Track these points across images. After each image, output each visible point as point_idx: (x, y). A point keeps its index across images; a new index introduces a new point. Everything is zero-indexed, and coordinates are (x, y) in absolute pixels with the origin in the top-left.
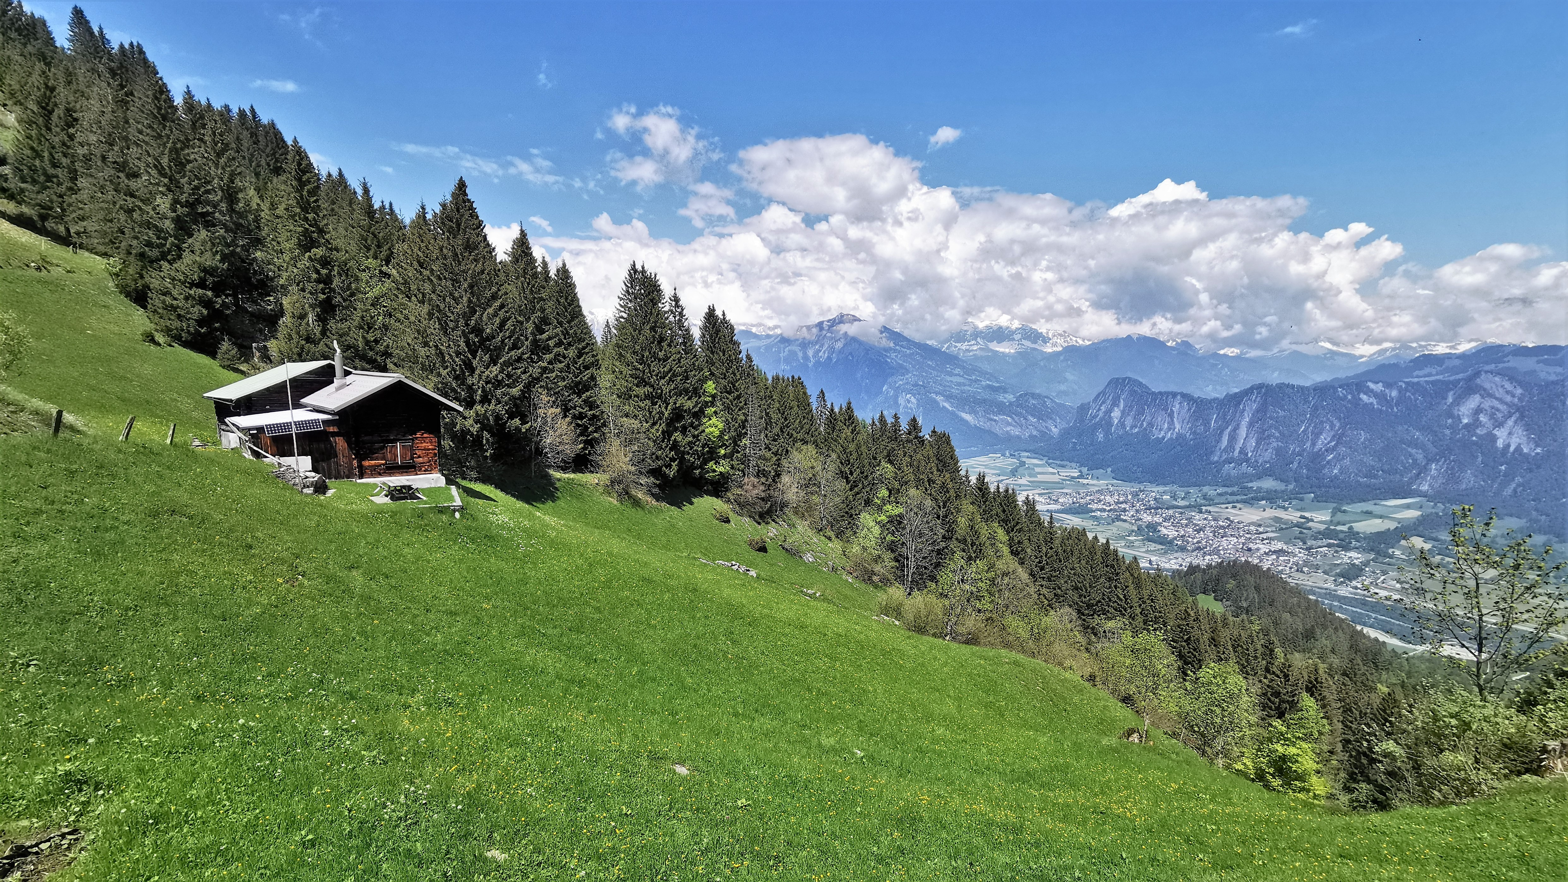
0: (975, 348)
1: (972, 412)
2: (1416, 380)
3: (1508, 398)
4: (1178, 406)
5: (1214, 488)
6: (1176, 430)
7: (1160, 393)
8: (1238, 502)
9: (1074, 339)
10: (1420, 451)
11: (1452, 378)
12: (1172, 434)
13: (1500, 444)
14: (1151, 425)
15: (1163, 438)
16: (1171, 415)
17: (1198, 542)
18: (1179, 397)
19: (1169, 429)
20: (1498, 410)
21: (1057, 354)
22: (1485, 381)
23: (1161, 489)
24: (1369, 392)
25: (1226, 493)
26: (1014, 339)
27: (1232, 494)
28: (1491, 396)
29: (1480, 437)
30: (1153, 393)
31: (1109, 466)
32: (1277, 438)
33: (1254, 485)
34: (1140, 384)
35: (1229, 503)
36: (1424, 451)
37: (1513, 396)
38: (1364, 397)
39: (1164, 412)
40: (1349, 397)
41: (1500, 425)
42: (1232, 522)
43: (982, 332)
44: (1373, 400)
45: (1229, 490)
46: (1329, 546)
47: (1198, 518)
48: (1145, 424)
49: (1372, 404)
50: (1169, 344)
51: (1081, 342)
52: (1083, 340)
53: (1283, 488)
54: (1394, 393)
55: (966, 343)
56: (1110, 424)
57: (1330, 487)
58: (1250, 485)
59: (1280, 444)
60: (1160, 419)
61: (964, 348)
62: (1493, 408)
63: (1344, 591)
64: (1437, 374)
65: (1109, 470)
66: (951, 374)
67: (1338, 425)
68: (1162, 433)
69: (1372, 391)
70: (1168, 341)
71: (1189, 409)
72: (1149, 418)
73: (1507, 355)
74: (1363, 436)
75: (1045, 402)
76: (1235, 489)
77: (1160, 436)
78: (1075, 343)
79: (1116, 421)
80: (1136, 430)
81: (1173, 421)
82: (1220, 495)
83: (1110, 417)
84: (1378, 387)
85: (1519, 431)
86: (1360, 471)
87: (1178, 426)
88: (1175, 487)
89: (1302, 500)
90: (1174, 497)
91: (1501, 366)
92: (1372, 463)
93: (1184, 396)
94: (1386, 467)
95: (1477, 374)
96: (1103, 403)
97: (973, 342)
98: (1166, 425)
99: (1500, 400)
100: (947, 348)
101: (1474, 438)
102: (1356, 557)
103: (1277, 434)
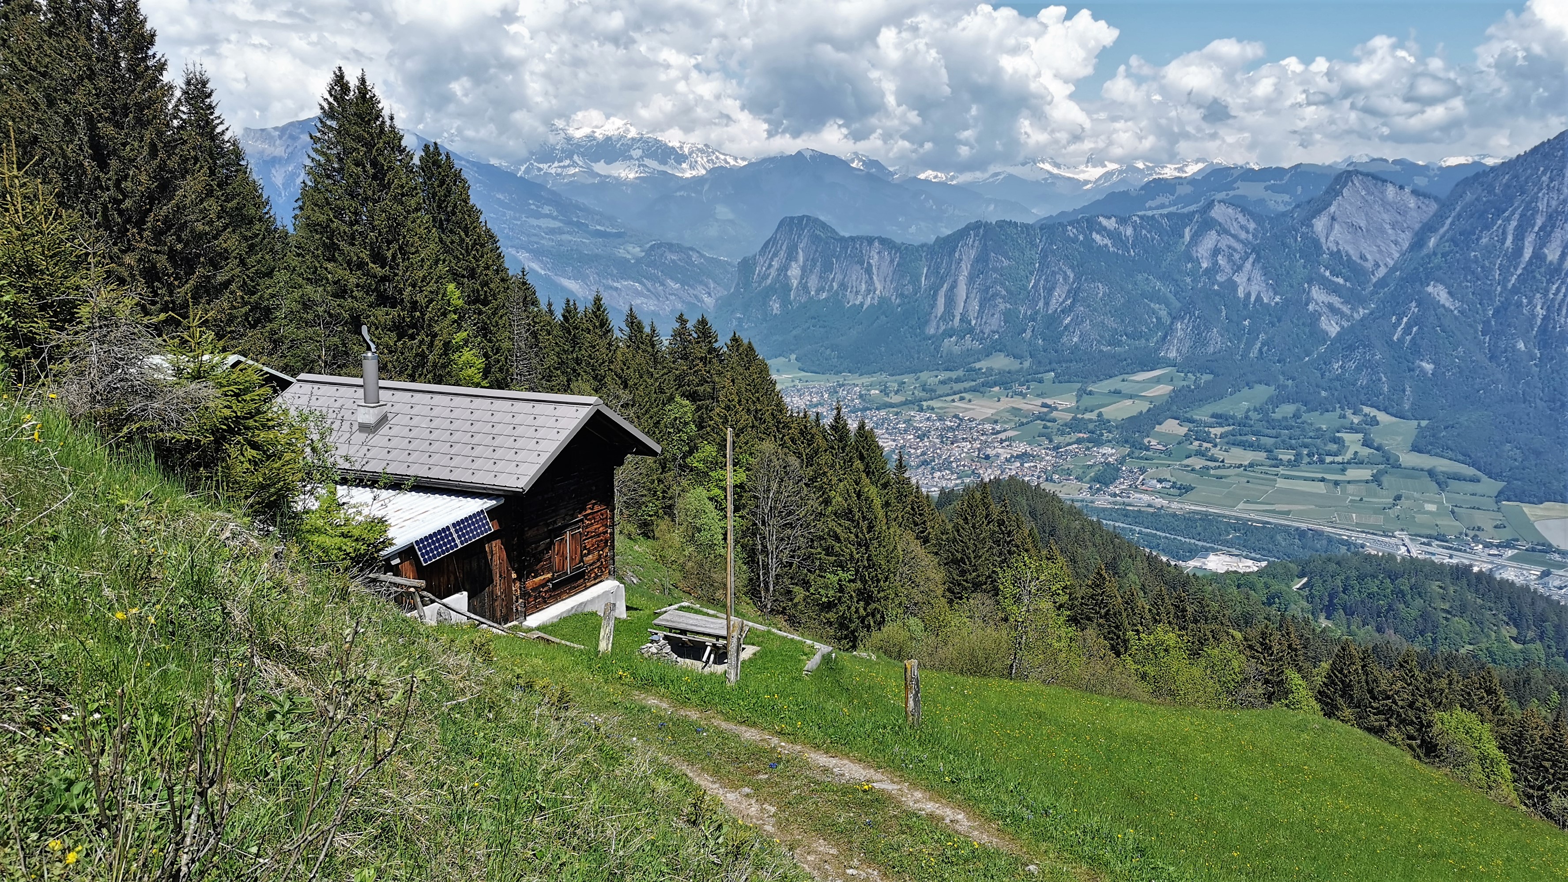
0: (572, 171)
1: (577, 276)
2: (1150, 213)
3: (1243, 235)
4: (876, 257)
5: (935, 373)
6: (878, 292)
7: (852, 239)
8: (966, 391)
9: (722, 157)
10: (1163, 306)
11: (1186, 210)
12: (873, 298)
13: (1241, 293)
14: (843, 286)
15: (862, 304)
16: (869, 271)
17: (924, 454)
18: (876, 244)
19: (868, 291)
20: (1235, 250)
21: (698, 181)
22: (1218, 212)
23: (866, 380)
24: (1102, 230)
25: (950, 379)
26: (631, 158)
27: (958, 380)
28: (1227, 232)
29: (1220, 285)
30: (842, 239)
31: (793, 351)
32: (1003, 297)
33: (983, 365)
34: (824, 226)
35: (955, 394)
36: (1167, 306)
37: (1247, 232)
38: (1097, 237)
39: (858, 267)
40: (1081, 238)
41: (1239, 269)
42: (961, 420)
43: (578, 146)
44: (1107, 241)
45: (954, 375)
46: (1079, 441)
47: (919, 419)
48: (835, 285)
49: (1106, 245)
50: (854, 165)
51: (732, 162)
52: (736, 159)
53: (1018, 366)
54: (1129, 231)
55: (556, 164)
56: (787, 288)
57: (1071, 361)
58: (977, 365)
59: (1008, 306)
60: (854, 277)
61: (553, 171)
62: (1229, 247)
63: (1102, 501)
64: (1170, 205)
65: (793, 357)
66: (539, 216)
67: (1072, 276)
68: (860, 297)
69: (1105, 229)
70: (853, 161)
71: (892, 261)
72: (839, 277)
73: (1235, 181)
74: (1102, 289)
75: (689, 257)
76: (960, 373)
77: (858, 302)
78: (723, 164)
79: (795, 283)
80: (824, 295)
81: (871, 278)
82: (943, 382)
83: (786, 275)
84: (1110, 224)
85: (1257, 275)
86: (1102, 337)
87: (879, 286)
88: (883, 377)
89: (1041, 381)
90: (885, 391)
91: (1231, 193)
92: (1115, 326)
93: (883, 241)
94: (1130, 330)
95: (1210, 205)
96: (775, 255)
97: (567, 162)
98: (864, 286)
99: (1234, 236)
100: (527, 171)
101: (1216, 287)
102: (1109, 452)
103: (1004, 293)
